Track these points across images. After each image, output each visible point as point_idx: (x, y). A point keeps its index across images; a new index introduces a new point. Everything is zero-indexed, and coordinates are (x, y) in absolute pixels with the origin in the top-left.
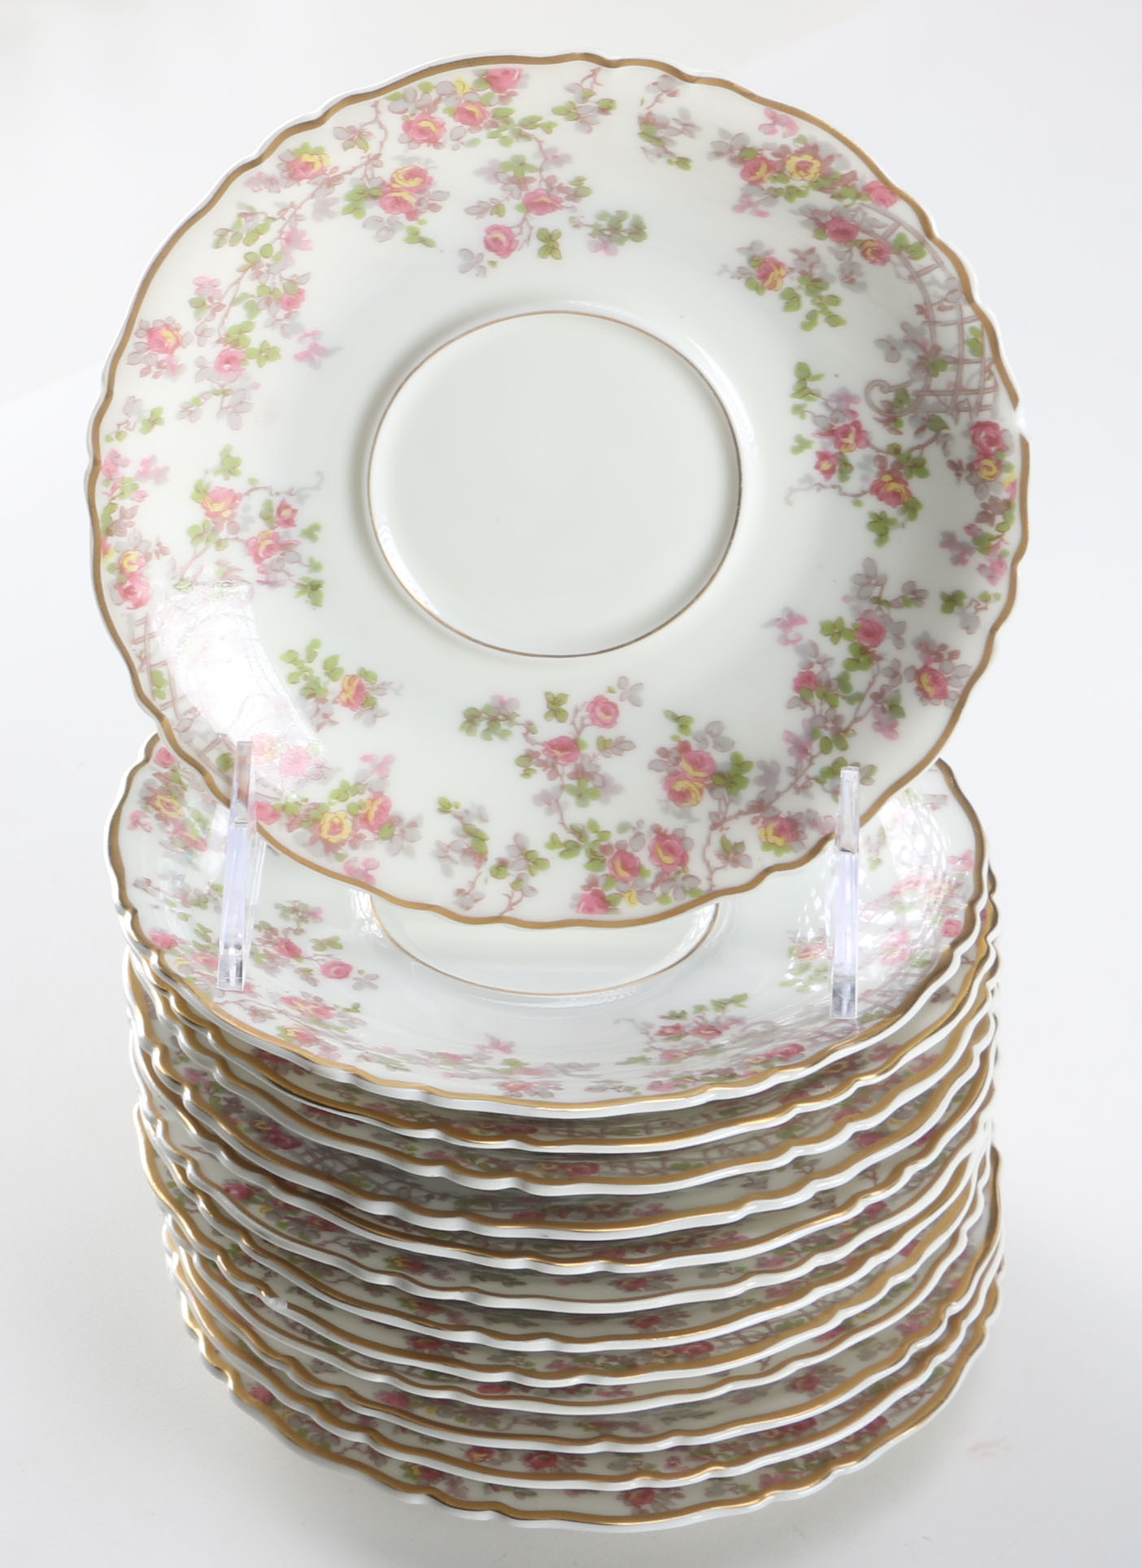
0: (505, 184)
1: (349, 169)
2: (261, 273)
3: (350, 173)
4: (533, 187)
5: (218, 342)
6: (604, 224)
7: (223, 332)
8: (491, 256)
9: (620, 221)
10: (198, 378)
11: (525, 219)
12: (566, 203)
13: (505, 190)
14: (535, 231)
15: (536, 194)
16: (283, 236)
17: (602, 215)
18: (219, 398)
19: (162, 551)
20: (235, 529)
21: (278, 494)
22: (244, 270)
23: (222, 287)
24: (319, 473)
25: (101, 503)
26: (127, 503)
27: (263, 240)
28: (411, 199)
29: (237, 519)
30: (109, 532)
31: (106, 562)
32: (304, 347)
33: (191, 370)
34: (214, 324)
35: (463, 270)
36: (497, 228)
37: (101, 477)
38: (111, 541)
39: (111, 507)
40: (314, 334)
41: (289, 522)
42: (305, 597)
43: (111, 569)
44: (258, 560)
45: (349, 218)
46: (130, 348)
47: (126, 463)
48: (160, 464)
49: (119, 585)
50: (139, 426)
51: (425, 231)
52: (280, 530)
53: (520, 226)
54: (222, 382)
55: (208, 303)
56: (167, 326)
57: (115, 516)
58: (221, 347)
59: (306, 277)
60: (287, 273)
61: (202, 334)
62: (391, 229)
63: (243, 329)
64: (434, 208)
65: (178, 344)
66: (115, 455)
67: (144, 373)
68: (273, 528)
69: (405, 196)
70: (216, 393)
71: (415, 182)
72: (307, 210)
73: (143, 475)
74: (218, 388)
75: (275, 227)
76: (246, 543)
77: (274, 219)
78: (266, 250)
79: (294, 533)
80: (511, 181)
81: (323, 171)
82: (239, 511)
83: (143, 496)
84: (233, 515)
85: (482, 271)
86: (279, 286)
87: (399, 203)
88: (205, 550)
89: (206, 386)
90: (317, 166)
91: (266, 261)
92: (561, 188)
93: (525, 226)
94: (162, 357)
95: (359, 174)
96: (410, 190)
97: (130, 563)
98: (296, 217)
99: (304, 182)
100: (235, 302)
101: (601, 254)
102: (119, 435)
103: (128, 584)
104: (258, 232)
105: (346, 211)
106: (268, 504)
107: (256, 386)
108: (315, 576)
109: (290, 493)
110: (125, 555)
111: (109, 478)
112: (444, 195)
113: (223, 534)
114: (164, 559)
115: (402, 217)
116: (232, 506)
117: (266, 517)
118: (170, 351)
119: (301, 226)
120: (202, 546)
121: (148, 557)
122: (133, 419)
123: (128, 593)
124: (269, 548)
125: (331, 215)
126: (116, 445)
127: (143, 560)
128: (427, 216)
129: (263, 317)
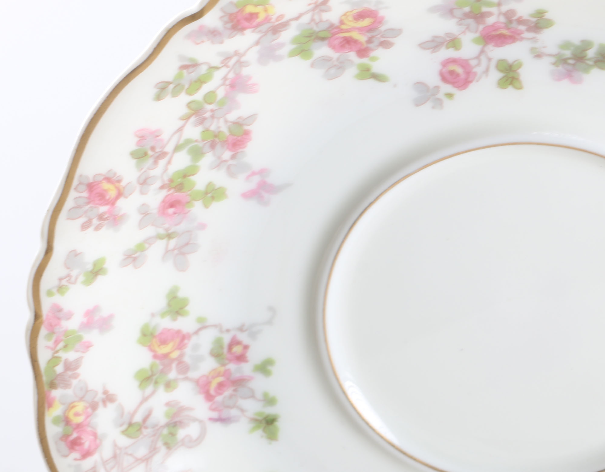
0: (461, 19)
1: (295, 15)
2: (204, 119)
3: (297, 18)
4: (490, 21)
5: (162, 187)
6: (568, 53)
7: (166, 178)
8: (447, 88)
9: (585, 50)
10: (141, 225)
11: (482, 52)
12: (527, 35)
13: (460, 25)
14: (493, 64)
15: (494, 27)
16: (228, 82)
17: (566, 45)
18: (164, 242)
19: (109, 398)
20: (184, 368)
21: (228, 331)
22: (186, 118)
23: (165, 136)
24: (272, 309)
25: (43, 357)
26: (70, 356)
27: (206, 88)
28: (362, 38)
29: (187, 359)
30: (53, 385)
31: (51, 415)
32: (252, 185)
33: (134, 218)
34: (157, 171)
35: (418, 103)
36: (454, 61)
37: (43, 332)
38: (56, 393)
39: (54, 360)
40: (262, 172)
41: (241, 358)
42: (259, 433)
43: (56, 421)
44: (209, 397)
45: (297, 61)
46: (69, 203)
47: (69, 316)
48: (105, 313)
49: (65, 437)
50: (81, 278)
51: (377, 67)
52: (232, 367)
53: (478, 57)
54: (166, 226)
55: (150, 153)
56: (108, 179)
57: (59, 369)
58: (164, 193)
59: (253, 117)
60: (232, 116)
61: (144, 182)
62: (341, 67)
63: (186, 174)
64: (386, 44)
65: (120, 194)
66: (57, 309)
67: (85, 226)
68: (223, 365)
69: (355, 35)
70: (160, 237)
71: (366, 22)
72: (252, 56)
73: (88, 325)
74: (161, 231)
75: (218, 75)
76: (197, 382)
77: (217, 68)
78: (209, 97)
79: (246, 369)
80: (467, 15)
81: (267, 19)
82: (188, 351)
83: (88, 346)
84: (181, 356)
85: (439, 103)
86: (224, 129)
87: (348, 42)
88: (153, 393)
89: (150, 231)
90: (262, 16)
91: (209, 107)
92: (520, 21)
93: (483, 58)
94: (103, 209)
95: (306, 19)
96: (361, 30)
97: (77, 414)
98: (241, 64)
99: (248, 32)
100: (178, 148)
101: (565, 82)
102: (61, 289)
103: (75, 435)
104: (200, 81)
105: (292, 54)
106: (218, 342)
107: (203, 226)
108: (270, 411)
109: (241, 329)
110: (71, 406)
111: (52, 331)
112: (397, 32)
113: (173, 375)
114: (111, 406)
115: (352, 55)
116: (181, 346)
117: (216, 354)
118: (112, 203)
119: (245, 71)
120: (149, 389)
121: (94, 407)
122: (74, 273)
123: (74, 444)
124: (221, 386)
125: (278, 58)
126: (57, 299)
127: (89, 410)
128: (379, 52)
129: (208, 159)
